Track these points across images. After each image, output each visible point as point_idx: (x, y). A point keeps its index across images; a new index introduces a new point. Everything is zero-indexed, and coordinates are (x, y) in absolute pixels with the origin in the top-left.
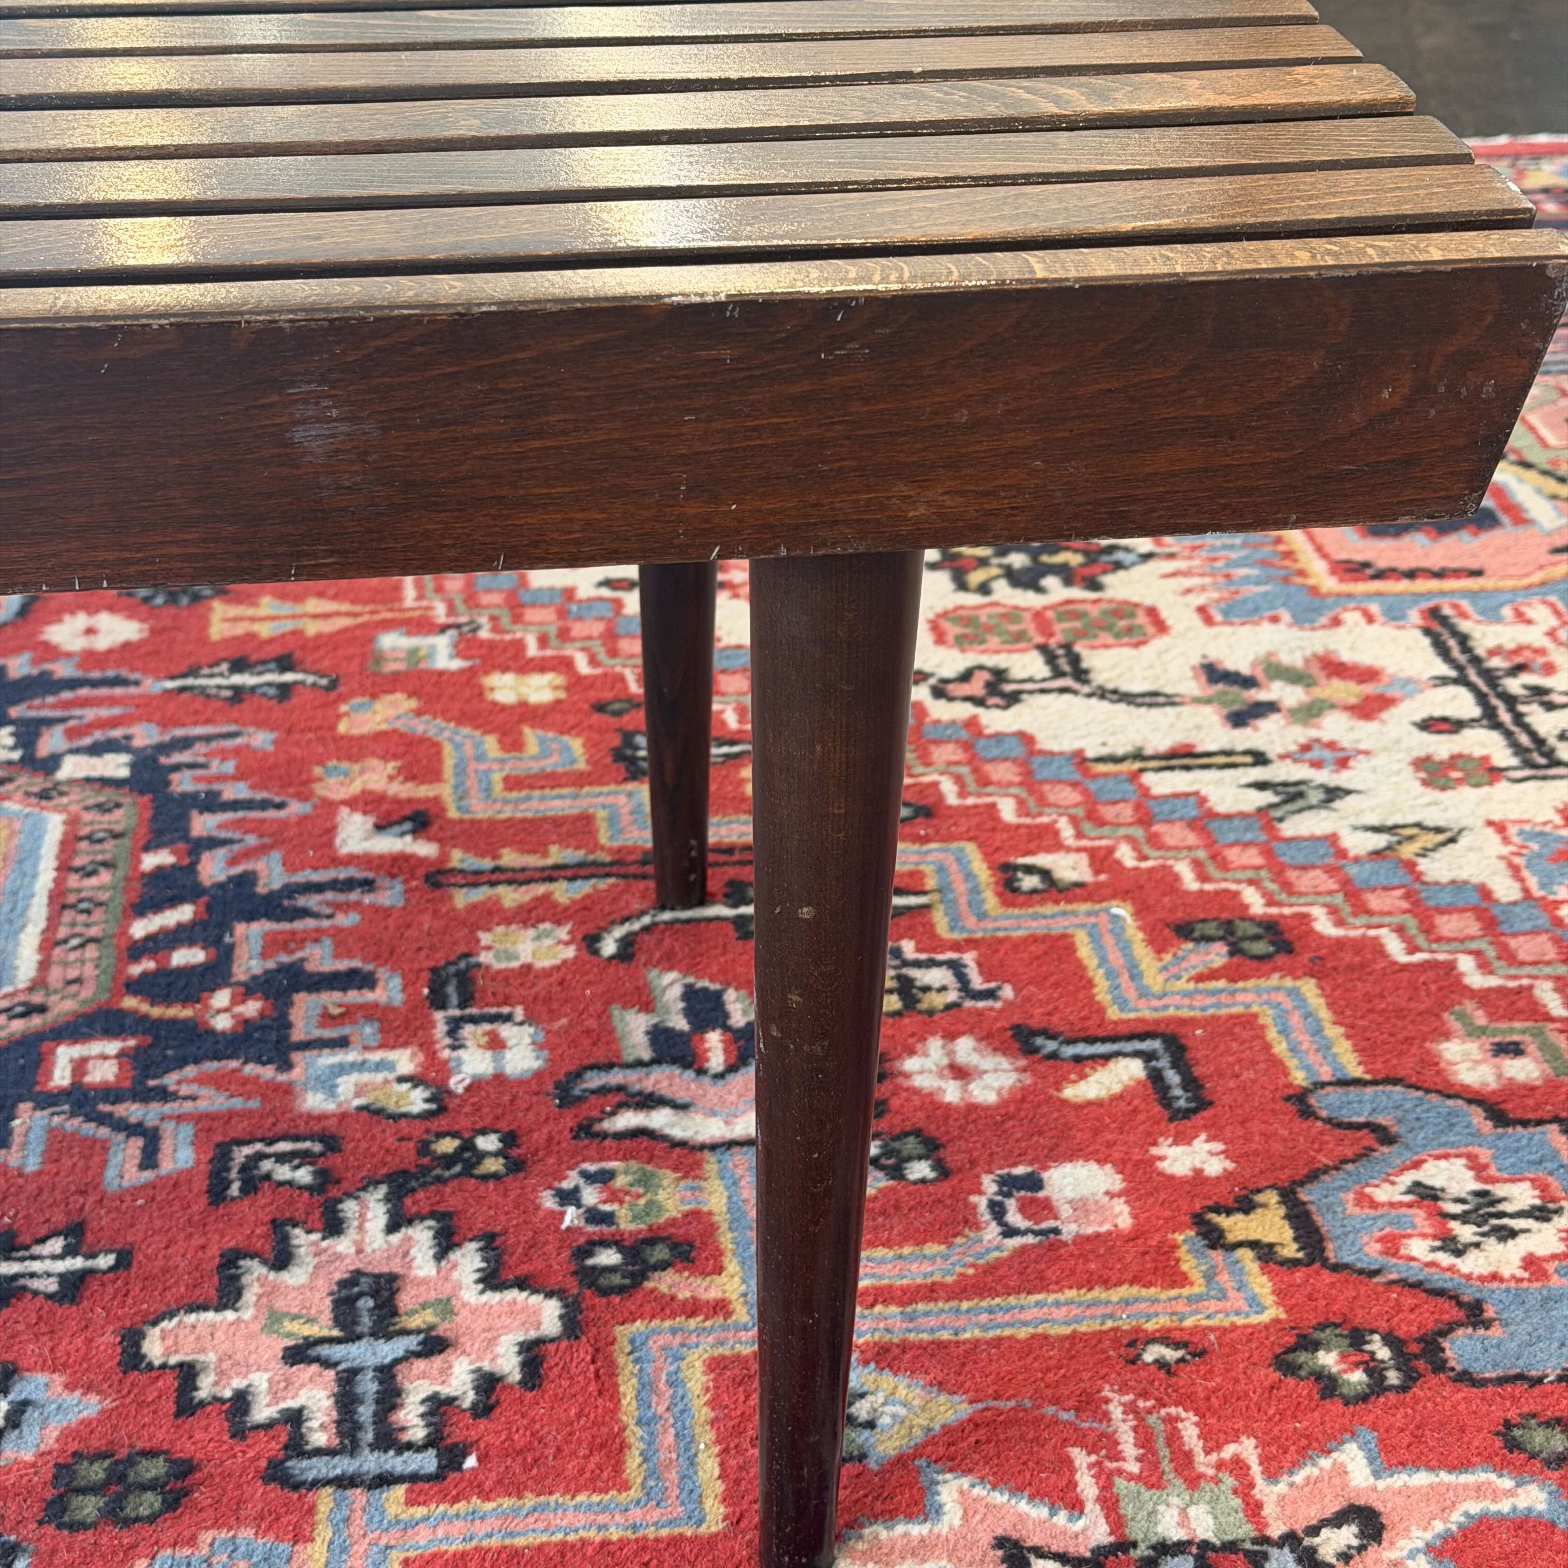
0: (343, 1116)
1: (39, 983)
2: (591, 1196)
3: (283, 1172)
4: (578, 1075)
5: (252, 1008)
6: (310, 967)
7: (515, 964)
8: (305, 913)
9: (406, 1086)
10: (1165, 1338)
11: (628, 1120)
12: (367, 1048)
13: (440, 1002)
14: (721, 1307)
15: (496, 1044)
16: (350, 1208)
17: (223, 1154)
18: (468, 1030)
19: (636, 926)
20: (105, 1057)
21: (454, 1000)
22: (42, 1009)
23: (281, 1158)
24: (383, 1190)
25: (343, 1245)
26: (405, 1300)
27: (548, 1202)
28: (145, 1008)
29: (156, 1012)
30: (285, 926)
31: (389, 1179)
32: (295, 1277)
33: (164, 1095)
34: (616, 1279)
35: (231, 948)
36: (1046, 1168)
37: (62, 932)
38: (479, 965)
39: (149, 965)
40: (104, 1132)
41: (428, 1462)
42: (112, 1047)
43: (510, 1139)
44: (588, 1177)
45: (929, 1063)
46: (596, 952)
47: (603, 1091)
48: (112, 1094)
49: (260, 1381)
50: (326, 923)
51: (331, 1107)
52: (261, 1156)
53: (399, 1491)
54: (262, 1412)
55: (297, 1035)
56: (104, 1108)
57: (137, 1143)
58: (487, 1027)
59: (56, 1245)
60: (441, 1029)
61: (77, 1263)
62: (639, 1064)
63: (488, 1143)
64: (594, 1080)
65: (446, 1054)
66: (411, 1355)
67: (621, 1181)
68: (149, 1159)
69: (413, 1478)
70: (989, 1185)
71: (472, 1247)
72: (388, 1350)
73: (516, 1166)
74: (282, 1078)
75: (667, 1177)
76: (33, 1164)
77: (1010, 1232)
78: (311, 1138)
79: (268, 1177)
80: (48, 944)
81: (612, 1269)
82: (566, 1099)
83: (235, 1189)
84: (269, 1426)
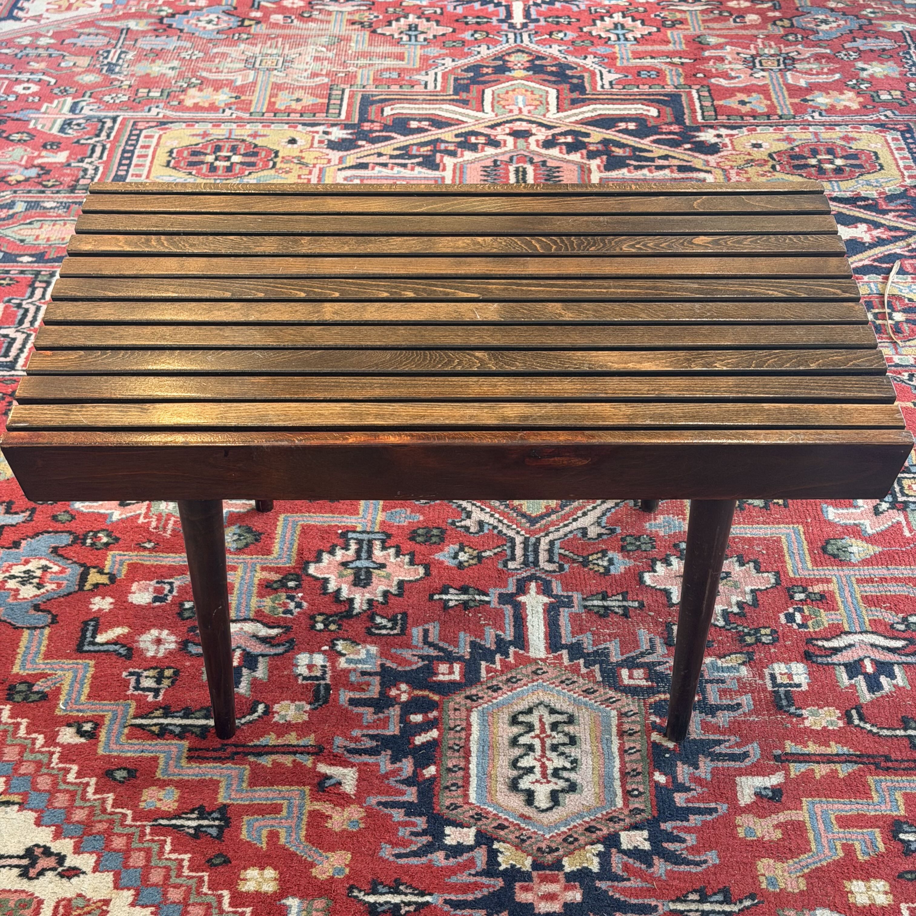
0: (364, 642)
1: (469, 710)
2: (292, 605)
3: (384, 622)
4: (286, 651)
5: (393, 692)
6: (372, 710)
7: (297, 703)
8: (372, 737)
9: (343, 652)
10: (145, 548)
11: (274, 632)
12: (355, 670)
13: (327, 687)
14: (263, 569)
15: (310, 667)
16: (365, 607)
17: (403, 630)
18: (319, 674)
19: (248, 718)
20: (443, 674)
21: (322, 688)
22: (467, 697)
23: (385, 627)
24: (355, 612)
25: (368, 596)
26: (352, 578)
27: (305, 604)
28: (431, 695)
29: (426, 693)
30: (380, 732)
31: (352, 616)
32: (382, 588)
33: (422, 658)
34: (291, 577)
35: (401, 722)
36: (149, 603)
37: (463, 734)
38: (310, 703)
39: (431, 715)
40: (441, 644)
41: (350, 535)
42: (441, 678)
43: (313, 627)
44: (290, 612)
45: (167, 646)
46: (267, 707)
47: (278, 645)
48: (440, 659)
49: (392, 559)
50: (365, 732)
51: (369, 647)
52: (391, 629)
53: (358, 529)
54: (392, 551)
55: (378, 678)
56: (441, 654)
57: (430, 640)
58: (313, 674)
59: (451, 604)
60: (328, 676)
61: (444, 597)
62: (263, 656)
63: (320, 626)
64: (280, 650)
65: (328, 664)
66: (351, 562)
67: (281, 610)
68: (426, 632)
69: (354, 532)
70: (170, 598)
71: (330, 591)
72: (358, 564)
73: (312, 618)
74: (384, 661)
75: (267, 611)
76: (462, 635)
77: (171, 584)
78: (375, 634)
79: (389, 621)
80: (468, 728)
81: (291, 580)
82: (291, 641)
83: (399, 617)
84: (390, 547)
